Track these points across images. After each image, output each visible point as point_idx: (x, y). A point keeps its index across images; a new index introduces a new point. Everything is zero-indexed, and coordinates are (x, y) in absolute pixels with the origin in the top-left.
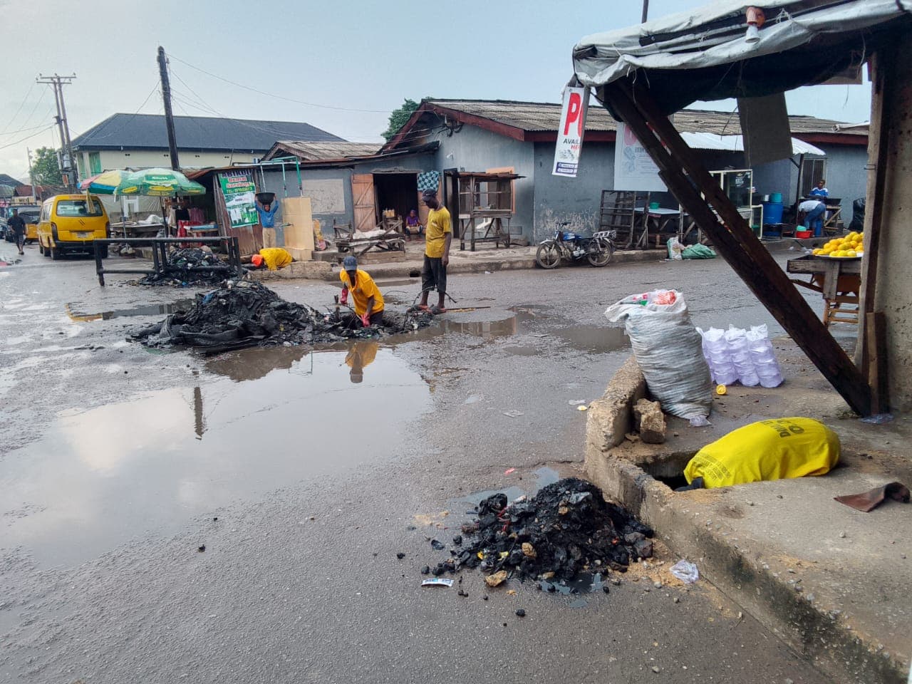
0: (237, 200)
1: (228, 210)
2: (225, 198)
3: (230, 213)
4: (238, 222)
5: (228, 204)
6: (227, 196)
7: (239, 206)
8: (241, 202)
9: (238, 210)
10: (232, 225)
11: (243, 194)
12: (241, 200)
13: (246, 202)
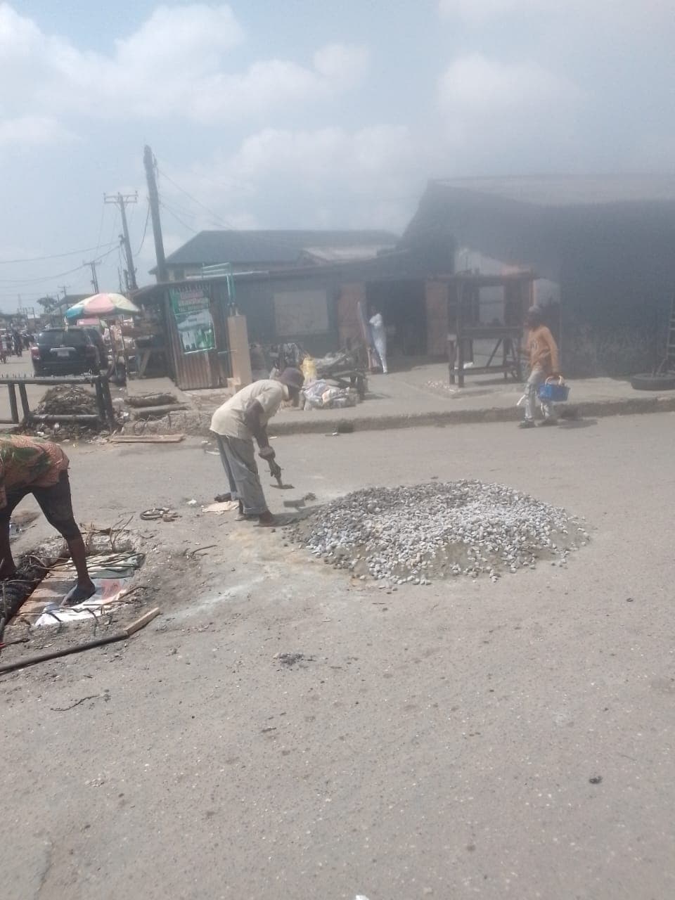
0: (190, 321)
1: (180, 332)
2: (177, 318)
3: (182, 336)
4: (191, 347)
5: (181, 326)
6: (179, 316)
7: (193, 328)
8: (195, 323)
9: (192, 333)
10: (185, 351)
11: (198, 313)
12: (196, 320)
13: (202, 322)
